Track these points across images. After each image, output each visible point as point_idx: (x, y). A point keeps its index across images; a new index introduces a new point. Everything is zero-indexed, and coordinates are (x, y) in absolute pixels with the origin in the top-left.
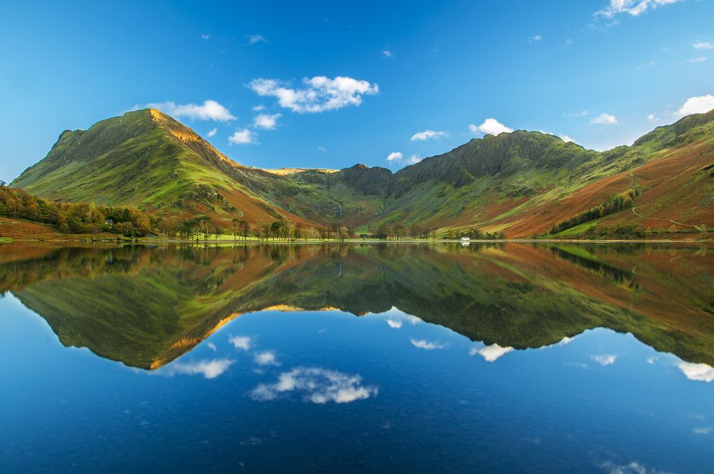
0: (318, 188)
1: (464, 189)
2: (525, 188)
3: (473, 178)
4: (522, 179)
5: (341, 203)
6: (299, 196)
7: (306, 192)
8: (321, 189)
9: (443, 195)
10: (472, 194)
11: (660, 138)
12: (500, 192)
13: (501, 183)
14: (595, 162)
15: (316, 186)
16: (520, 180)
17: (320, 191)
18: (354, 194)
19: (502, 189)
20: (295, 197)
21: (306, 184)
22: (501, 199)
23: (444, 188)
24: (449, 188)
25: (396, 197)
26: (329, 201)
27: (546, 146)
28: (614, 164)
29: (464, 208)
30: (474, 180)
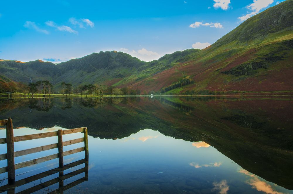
0: (17, 70)
1: (92, 73)
2: (120, 74)
3: (96, 69)
4: (119, 70)
5: (31, 78)
6: (8, 73)
7: (11, 71)
8: (19, 70)
9: (83, 76)
10: (97, 76)
11: (168, 59)
12: (109, 75)
13: (109, 72)
14: (146, 66)
15: (16, 68)
16: (118, 71)
17: (19, 71)
18: (37, 74)
19: (110, 74)
20: (6, 73)
21: (10, 67)
22: (110, 78)
23: (82, 73)
24: (85, 73)
25: (59, 76)
26: (24, 76)
27: (126, 58)
28: (154, 67)
29: (94, 82)
30: (96, 70)
